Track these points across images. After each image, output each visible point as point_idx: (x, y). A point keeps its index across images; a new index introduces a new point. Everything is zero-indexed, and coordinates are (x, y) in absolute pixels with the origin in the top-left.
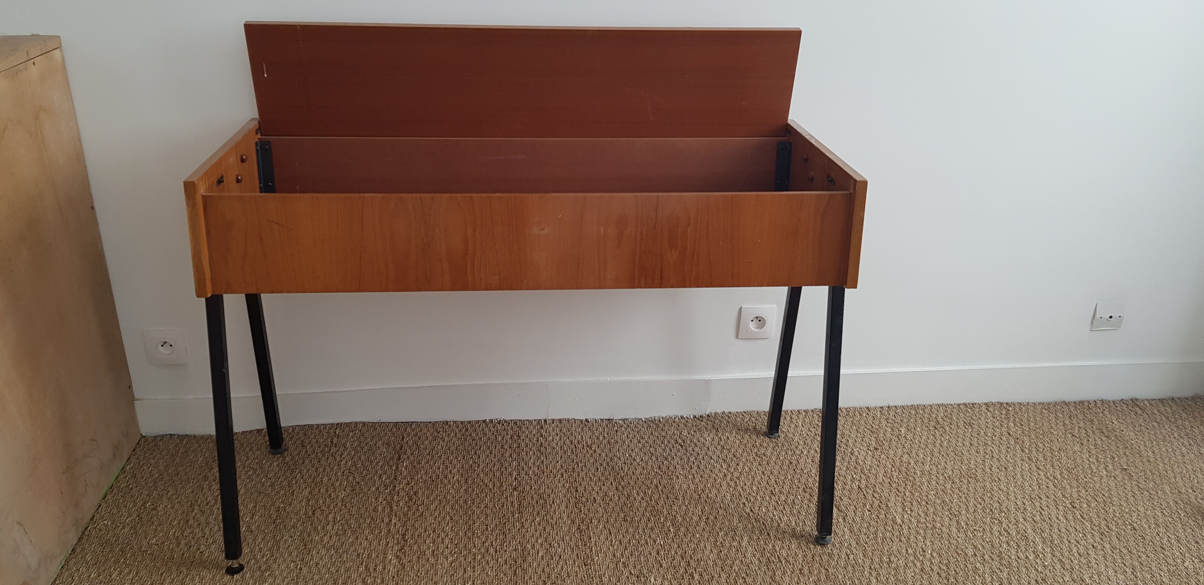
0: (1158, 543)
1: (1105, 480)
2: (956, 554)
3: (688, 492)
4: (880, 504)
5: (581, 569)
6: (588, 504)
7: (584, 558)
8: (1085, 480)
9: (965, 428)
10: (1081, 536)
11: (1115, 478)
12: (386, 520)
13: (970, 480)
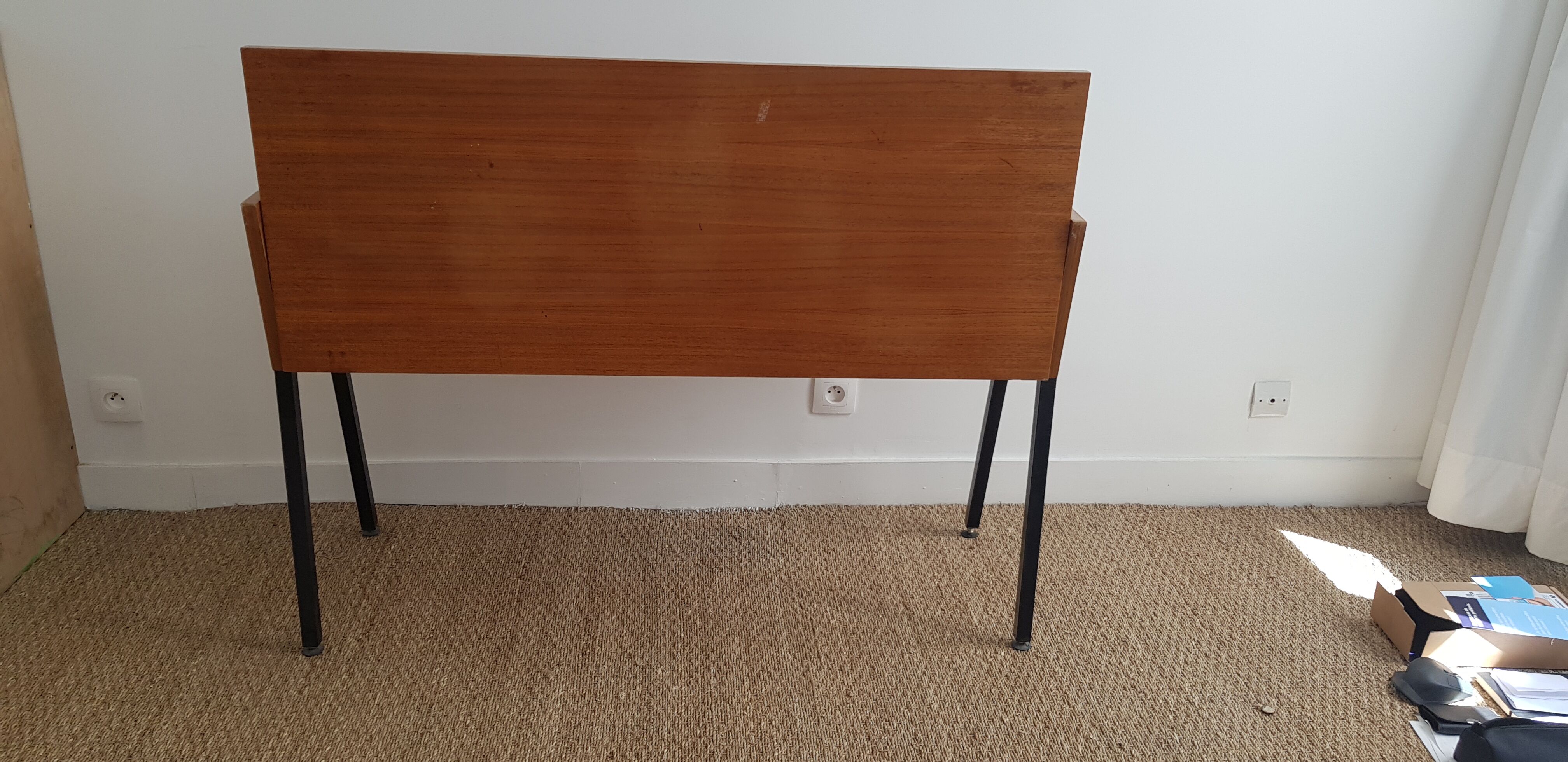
0: (1287, 655)
1: (1244, 587)
2: (1034, 657)
3: (729, 585)
4: (958, 603)
5: (577, 658)
6: (604, 594)
7: (583, 648)
8: (1219, 587)
9: (1088, 529)
10: (1194, 644)
11: (1256, 586)
12: (355, 602)
13: (1075, 582)
